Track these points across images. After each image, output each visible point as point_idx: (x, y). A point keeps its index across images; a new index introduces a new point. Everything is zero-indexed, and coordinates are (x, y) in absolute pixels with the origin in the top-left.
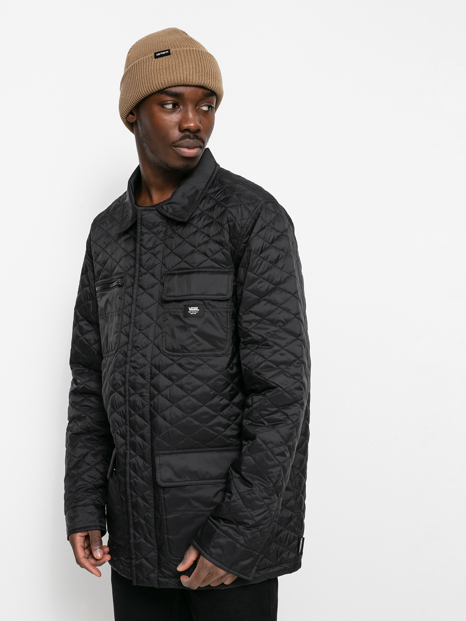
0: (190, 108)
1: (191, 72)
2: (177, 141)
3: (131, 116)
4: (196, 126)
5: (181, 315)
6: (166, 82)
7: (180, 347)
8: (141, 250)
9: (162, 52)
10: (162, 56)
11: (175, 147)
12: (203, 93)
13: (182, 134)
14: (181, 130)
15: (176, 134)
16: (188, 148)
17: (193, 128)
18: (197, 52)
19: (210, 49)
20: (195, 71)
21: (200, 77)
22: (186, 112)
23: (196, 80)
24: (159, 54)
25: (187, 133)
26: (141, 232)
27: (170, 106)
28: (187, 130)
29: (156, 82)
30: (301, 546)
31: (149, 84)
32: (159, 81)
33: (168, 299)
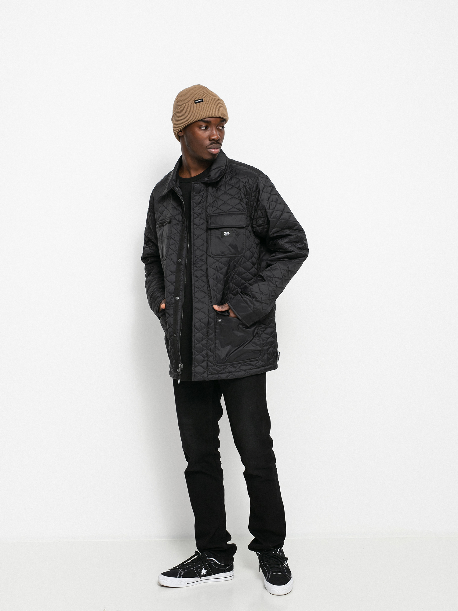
0: (214, 128)
1: (215, 110)
2: (209, 146)
3: (180, 132)
4: (218, 137)
5: (220, 236)
6: (203, 116)
7: (220, 253)
8: (193, 204)
9: (199, 100)
10: (198, 102)
11: (207, 149)
12: (220, 120)
13: (211, 142)
14: (210, 140)
15: (207, 142)
16: (214, 149)
17: (216, 139)
18: (217, 100)
19: (221, 97)
20: (216, 110)
21: (219, 113)
22: (212, 130)
23: (217, 115)
24: (197, 101)
25: (213, 141)
26: (193, 195)
27: (204, 128)
28: (214, 140)
29: (197, 116)
30: (278, 356)
31: (193, 117)
32: (199, 116)
33: (212, 227)
